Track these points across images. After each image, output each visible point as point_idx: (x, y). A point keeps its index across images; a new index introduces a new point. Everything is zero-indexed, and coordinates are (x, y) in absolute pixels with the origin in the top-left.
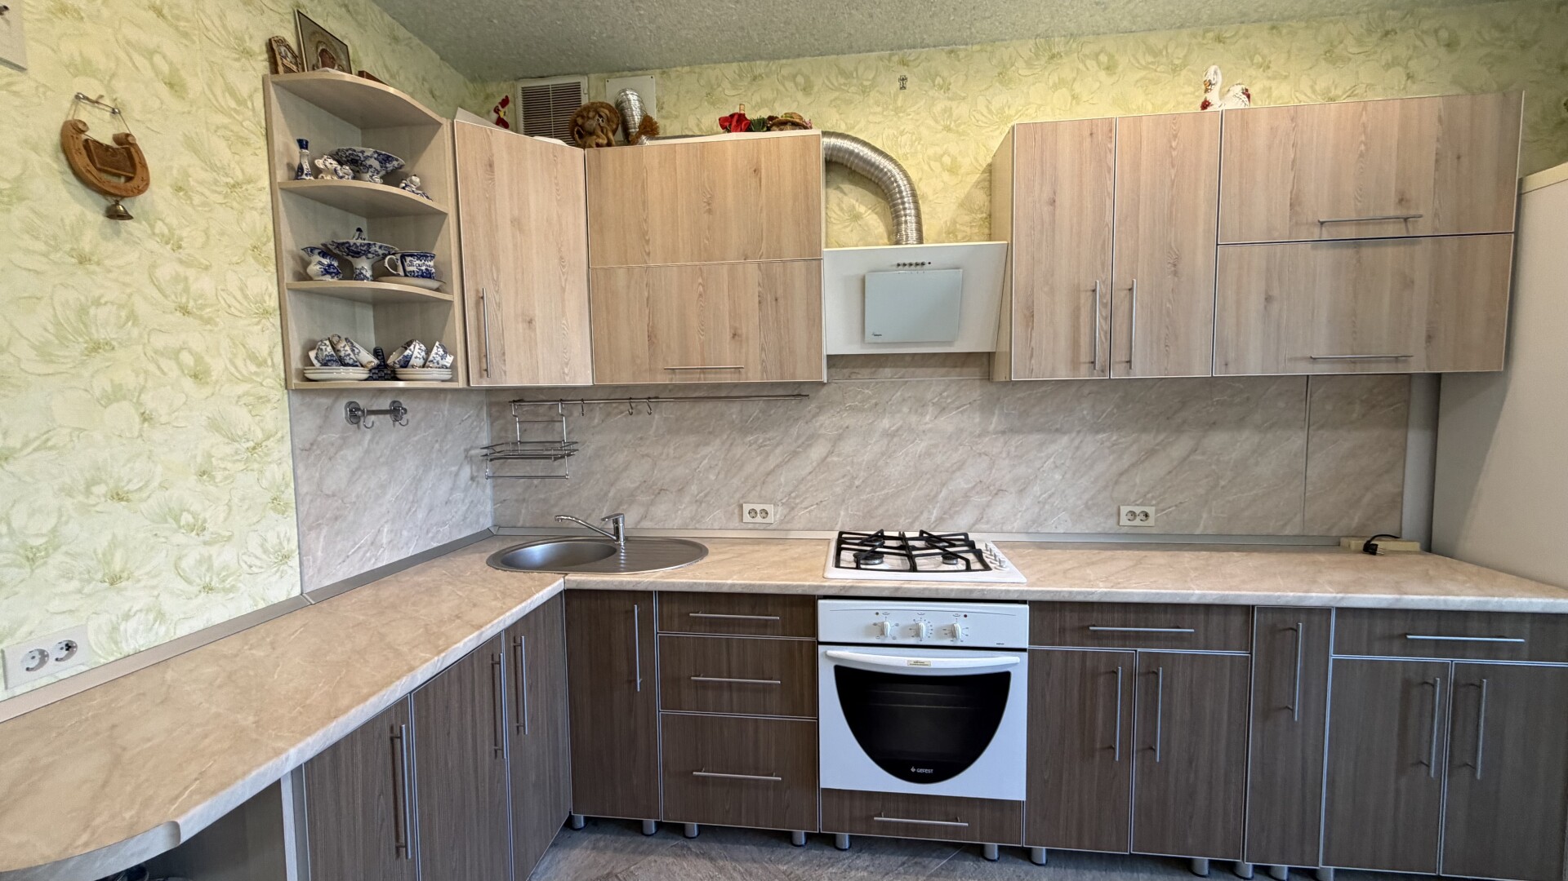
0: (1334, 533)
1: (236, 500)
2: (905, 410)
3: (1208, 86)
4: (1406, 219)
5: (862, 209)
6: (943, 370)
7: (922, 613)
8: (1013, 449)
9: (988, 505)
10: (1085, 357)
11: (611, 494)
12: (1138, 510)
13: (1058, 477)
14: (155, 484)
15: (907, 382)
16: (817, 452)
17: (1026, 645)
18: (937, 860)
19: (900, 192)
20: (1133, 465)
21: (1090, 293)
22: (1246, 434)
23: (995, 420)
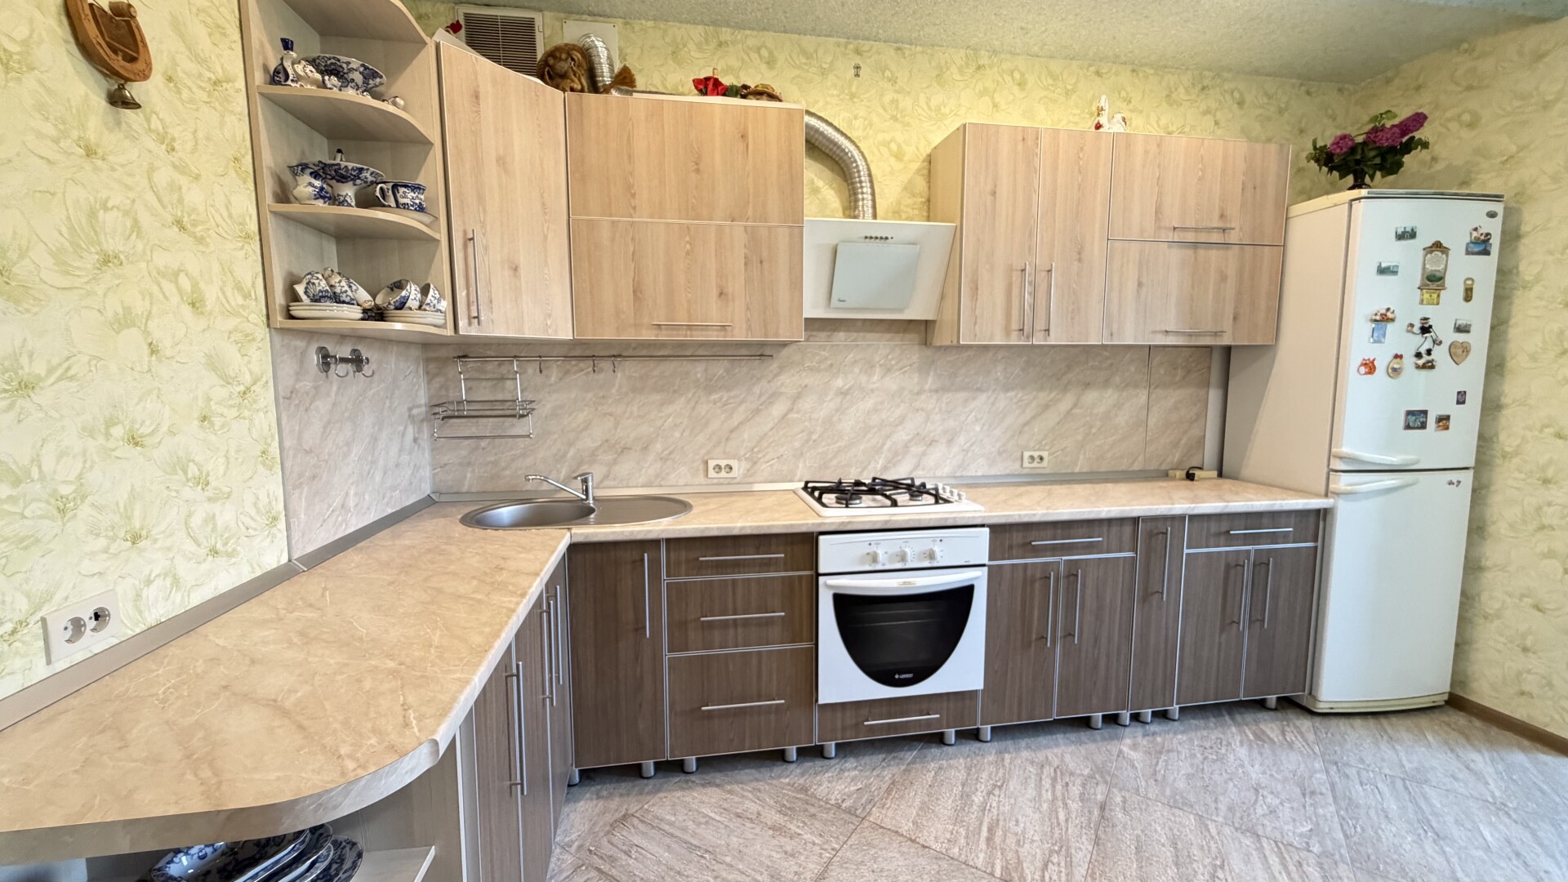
0: (1164, 467)
1: (232, 452)
2: (857, 370)
3: (1100, 110)
4: (1224, 230)
5: (820, 183)
6: (888, 336)
7: (906, 541)
8: (944, 405)
9: (924, 454)
10: (1015, 326)
11: (571, 454)
12: (1036, 454)
13: (978, 428)
14: (165, 428)
15: (857, 345)
16: (778, 410)
17: (986, 561)
18: (910, 753)
19: (859, 172)
20: (1034, 418)
21: (1019, 273)
22: (1110, 391)
23: (930, 380)
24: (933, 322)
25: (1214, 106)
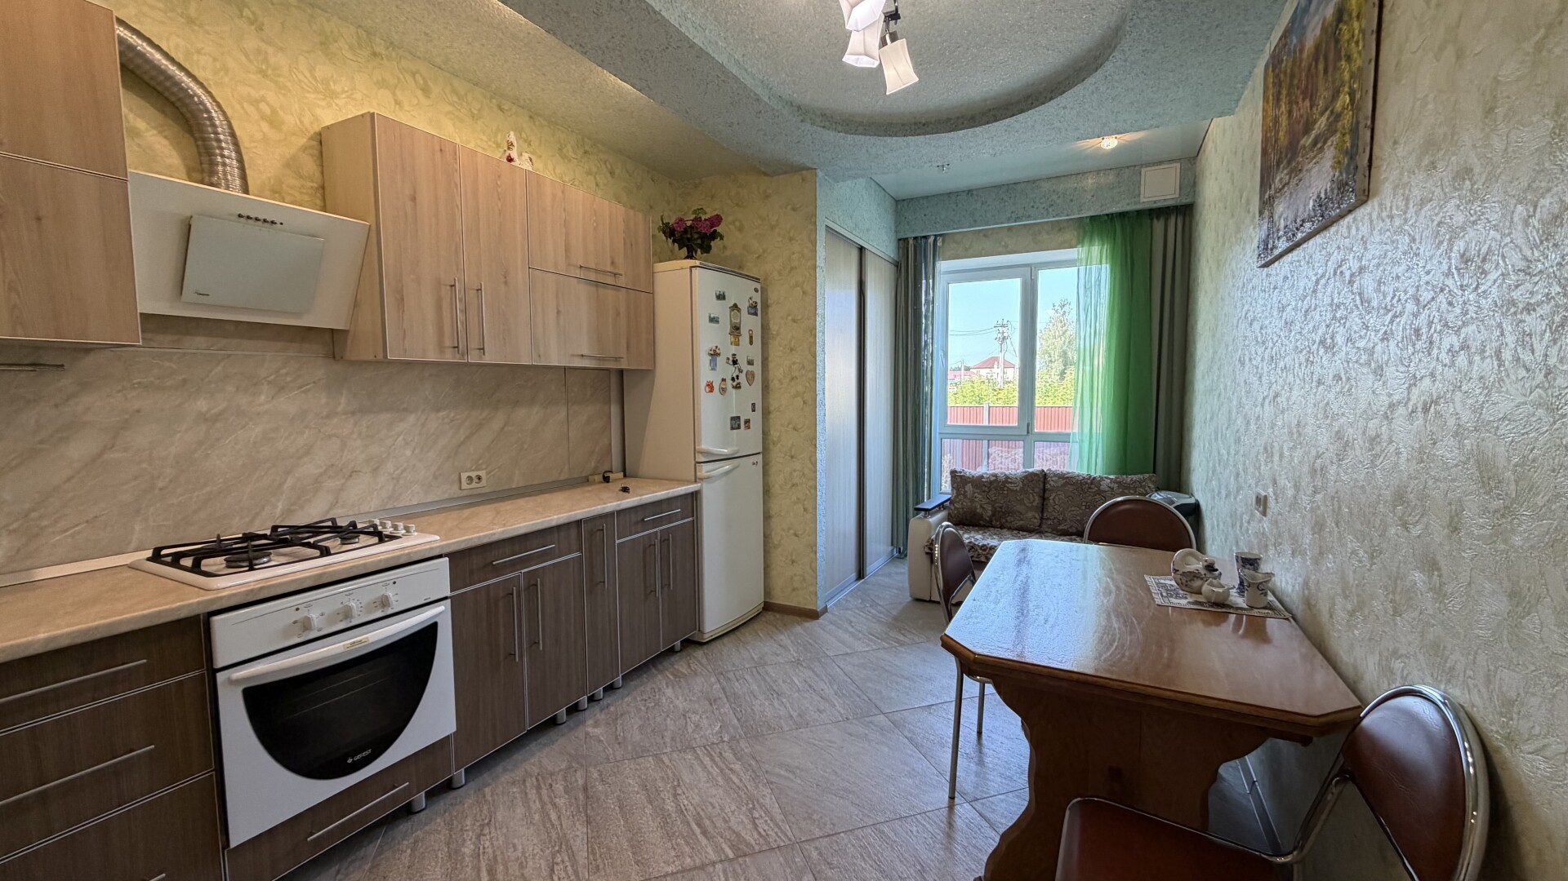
3: (510, 145)
6: (280, 344)
8: (365, 430)
9: (342, 488)
10: (448, 343)
12: (473, 474)
13: (408, 453)
17: (448, 594)
20: (468, 438)
21: (449, 288)
22: (536, 409)
23: (343, 400)
24: (344, 332)
25: (594, 169)
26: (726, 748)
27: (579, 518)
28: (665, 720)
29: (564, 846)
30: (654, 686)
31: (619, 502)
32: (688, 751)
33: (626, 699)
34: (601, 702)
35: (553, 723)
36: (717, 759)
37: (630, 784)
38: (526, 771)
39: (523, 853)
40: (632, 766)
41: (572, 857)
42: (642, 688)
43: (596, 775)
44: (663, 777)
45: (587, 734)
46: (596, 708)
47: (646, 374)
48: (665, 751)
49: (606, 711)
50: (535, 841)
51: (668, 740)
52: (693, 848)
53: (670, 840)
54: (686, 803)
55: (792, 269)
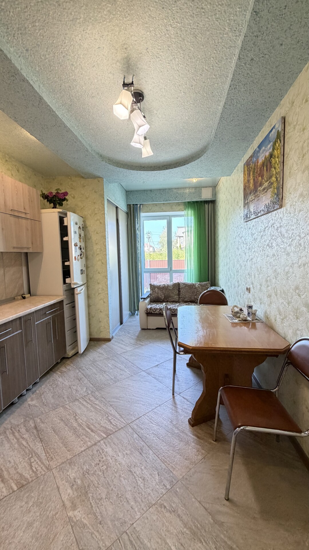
0: (13, 296)
4: (26, 213)
25: (11, 168)
26: (91, 396)
27: (20, 316)
28: (62, 391)
29: (33, 454)
30: (53, 378)
31: (36, 307)
32: (76, 401)
33: (43, 386)
34: (32, 390)
35: (12, 404)
36: (89, 401)
37: (55, 421)
38: (5, 428)
39: (15, 463)
40: (54, 413)
41: (39, 457)
42: (48, 380)
43: (39, 421)
44: (69, 414)
45: (29, 405)
46: (30, 393)
47: (39, 254)
48: (66, 403)
49: (35, 393)
50: (19, 456)
51: (66, 399)
52: (89, 438)
53: (79, 438)
54: (81, 421)
55: (96, 214)
